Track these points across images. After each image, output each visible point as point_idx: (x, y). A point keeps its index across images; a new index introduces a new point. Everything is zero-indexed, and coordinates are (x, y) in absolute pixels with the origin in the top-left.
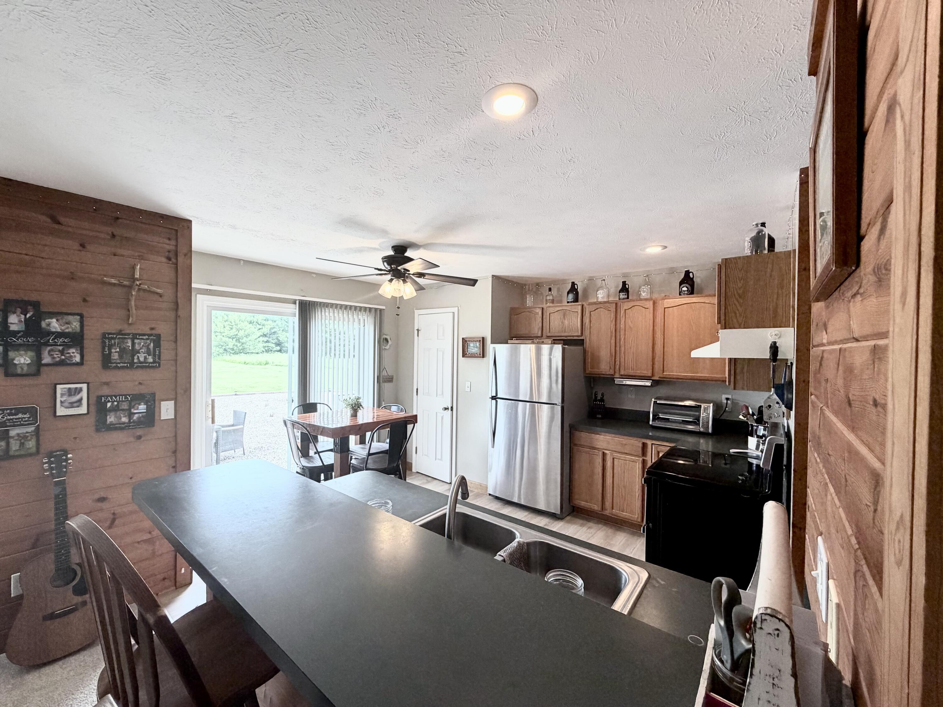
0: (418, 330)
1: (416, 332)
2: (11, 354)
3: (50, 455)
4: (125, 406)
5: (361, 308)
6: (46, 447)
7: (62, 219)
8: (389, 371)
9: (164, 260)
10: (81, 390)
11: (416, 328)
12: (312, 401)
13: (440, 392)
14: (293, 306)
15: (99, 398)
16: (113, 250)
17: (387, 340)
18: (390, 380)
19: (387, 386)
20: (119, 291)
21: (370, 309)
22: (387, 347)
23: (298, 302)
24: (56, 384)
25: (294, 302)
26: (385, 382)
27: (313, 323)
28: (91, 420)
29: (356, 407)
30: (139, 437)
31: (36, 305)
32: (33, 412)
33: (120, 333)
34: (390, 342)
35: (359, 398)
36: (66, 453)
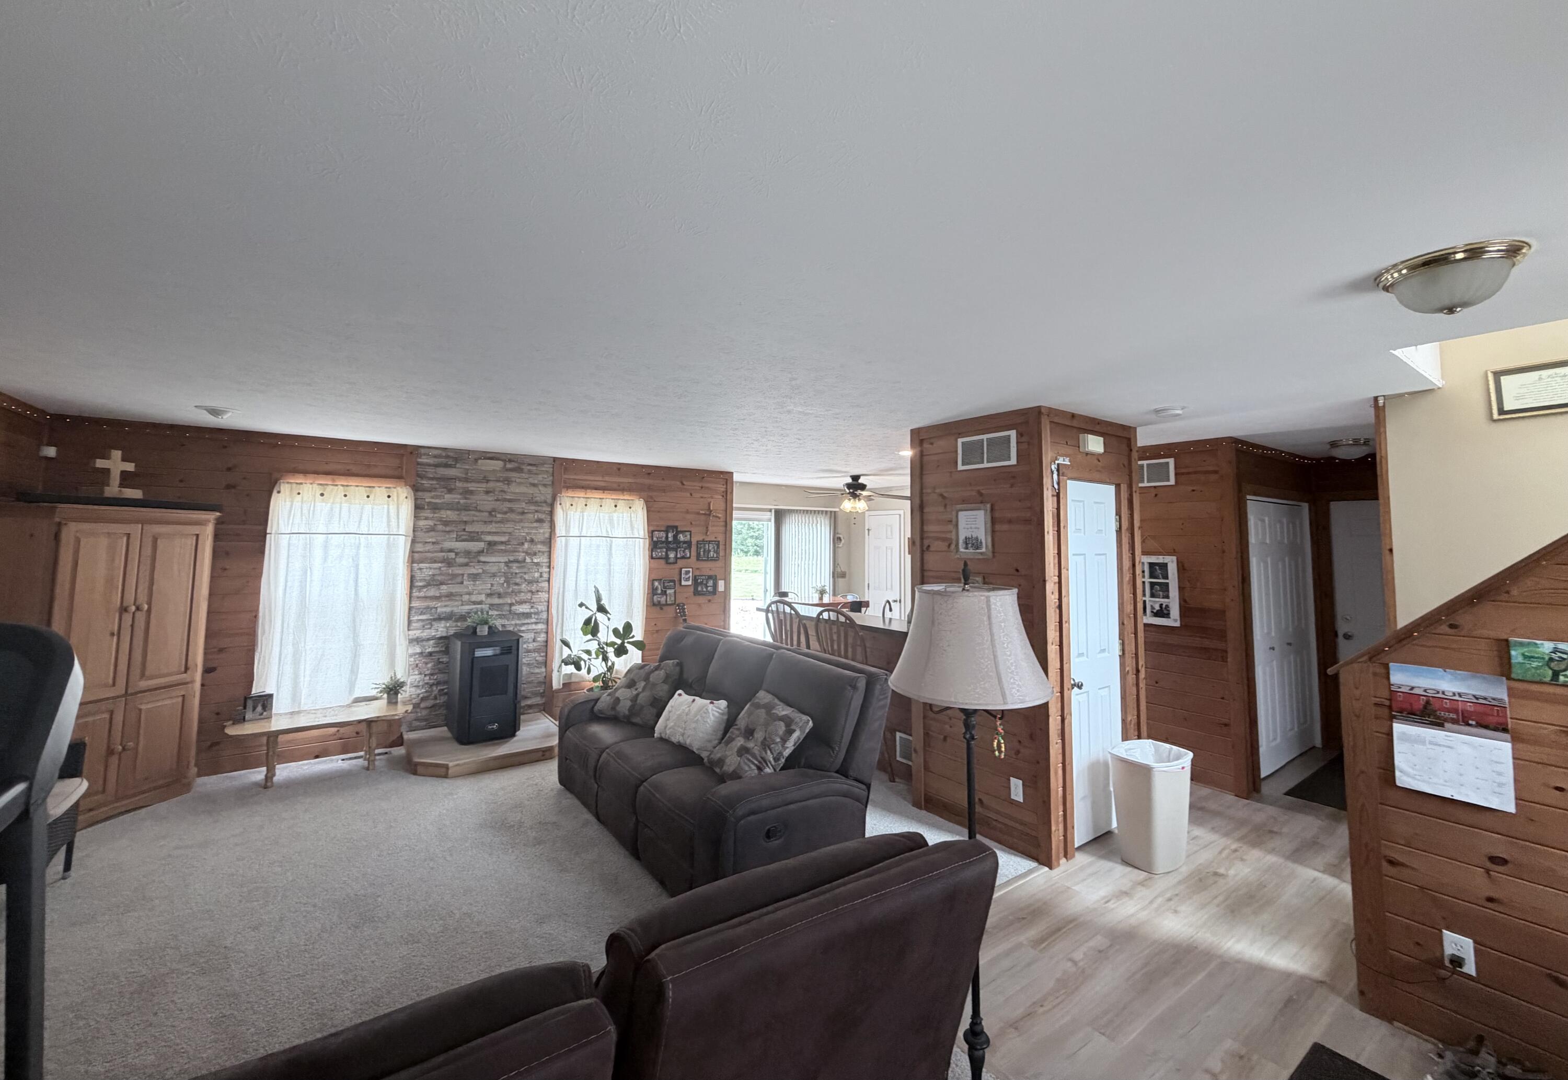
0: (869, 530)
1: (867, 532)
2: (669, 553)
3: (678, 605)
4: (705, 582)
5: (819, 511)
6: (677, 603)
7: (685, 483)
8: (843, 568)
9: (721, 497)
10: (689, 571)
11: (867, 528)
12: (783, 590)
13: (889, 586)
14: (769, 513)
15: (695, 576)
16: (701, 495)
17: (839, 539)
18: (843, 575)
19: (841, 581)
20: (703, 517)
21: (826, 512)
22: (840, 546)
23: (773, 511)
24: (681, 569)
25: (770, 510)
26: (838, 577)
27: (784, 528)
28: (692, 589)
29: (822, 593)
30: (709, 601)
31: (676, 527)
32: (674, 581)
33: (703, 541)
34: (843, 541)
35: (825, 586)
36: (684, 605)
